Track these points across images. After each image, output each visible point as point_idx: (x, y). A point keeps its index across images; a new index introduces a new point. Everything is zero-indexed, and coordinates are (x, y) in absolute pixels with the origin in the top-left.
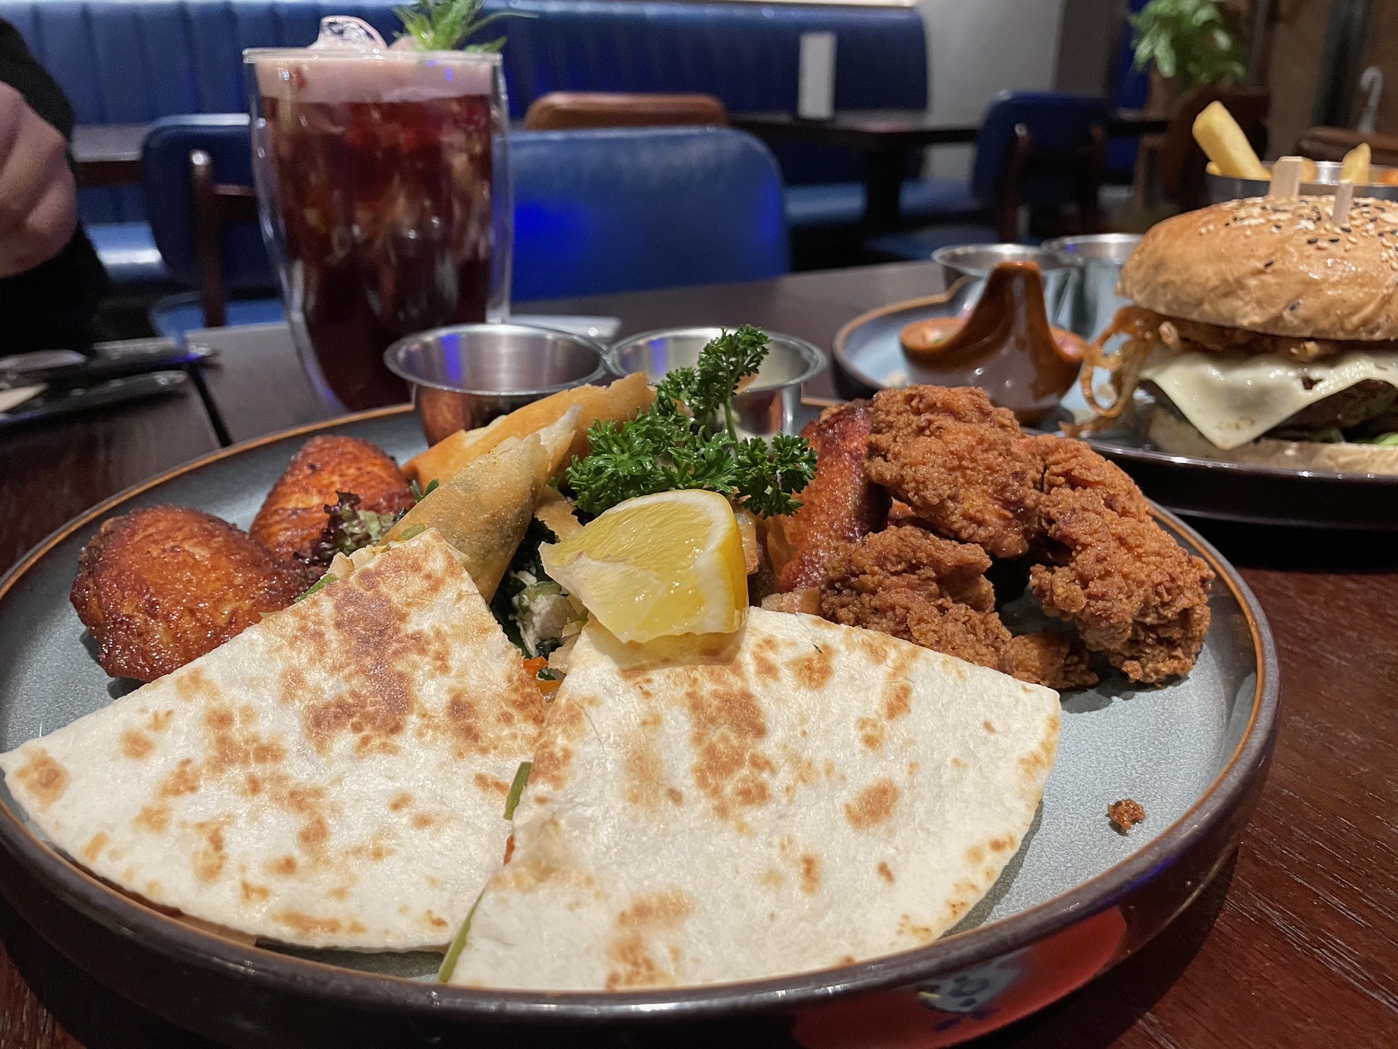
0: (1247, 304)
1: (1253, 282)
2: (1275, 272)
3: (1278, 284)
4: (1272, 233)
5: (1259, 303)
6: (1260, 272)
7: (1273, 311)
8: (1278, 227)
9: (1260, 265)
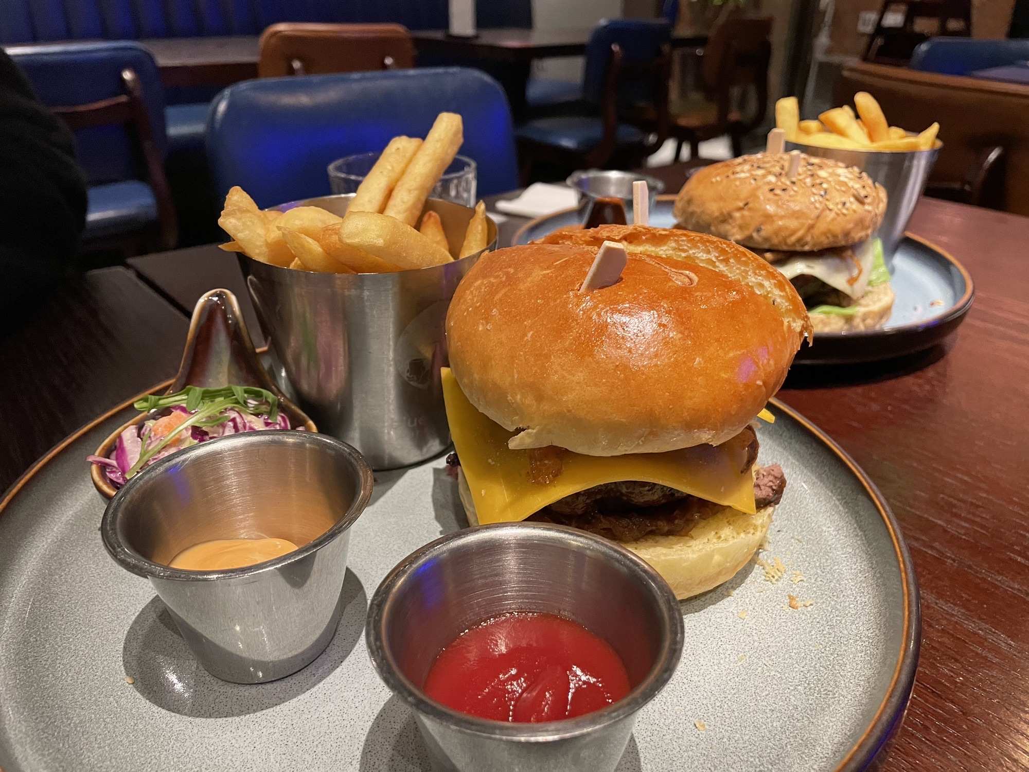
0: (733, 227)
1: (737, 215)
2: (750, 209)
3: (751, 217)
4: (750, 184)
5: (741, 227)
6: (740, 209)
7: (747, 233)
8: (755, 180)
9: (741, 204)
